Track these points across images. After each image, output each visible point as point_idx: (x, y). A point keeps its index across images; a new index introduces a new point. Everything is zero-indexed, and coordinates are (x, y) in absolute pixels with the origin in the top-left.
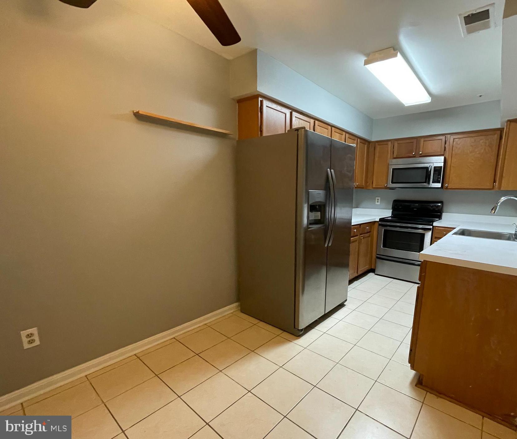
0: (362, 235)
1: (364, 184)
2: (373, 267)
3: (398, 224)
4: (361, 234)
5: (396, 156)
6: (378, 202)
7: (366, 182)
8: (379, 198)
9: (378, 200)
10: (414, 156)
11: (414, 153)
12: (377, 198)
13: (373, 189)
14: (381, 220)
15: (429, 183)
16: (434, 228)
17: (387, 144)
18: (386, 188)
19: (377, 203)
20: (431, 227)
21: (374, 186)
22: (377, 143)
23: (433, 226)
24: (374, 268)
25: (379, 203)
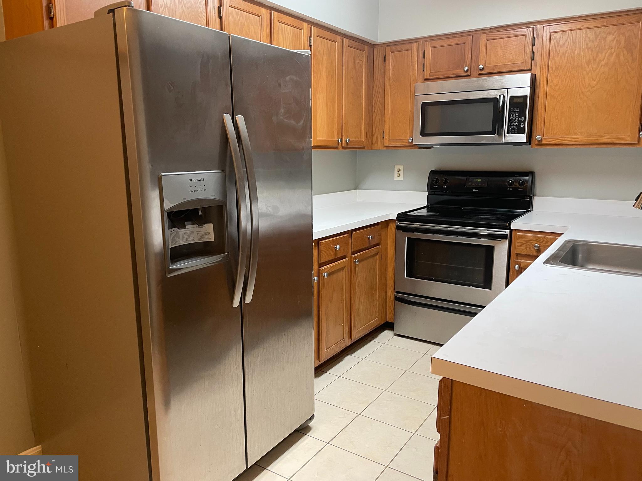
0: (357, 255)
1: (363, 140)
2: (390, 320)
3: (437, 227)
4: (353, 253)
5: (430, 76)
6: (399, 175)
7: (370, 134)
8: (401, 168)
9: (399, 170)
10: (468, 73)
11: (466, 69)
12: (397, 167)
13: (385, 149)
14: (402, 217)
15: (500, 134)
16: (513, 232)
17: (411, 50)
18: (412, 146)
19: (397, 178)
20: (507, 232)
21: (387, 143)
22: (388, 49)
23: (511, 231)
24: (392, 321)
25: (401, 178)
